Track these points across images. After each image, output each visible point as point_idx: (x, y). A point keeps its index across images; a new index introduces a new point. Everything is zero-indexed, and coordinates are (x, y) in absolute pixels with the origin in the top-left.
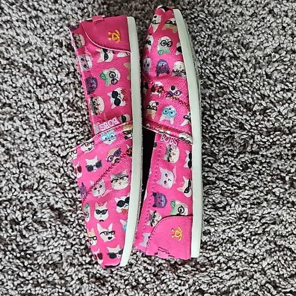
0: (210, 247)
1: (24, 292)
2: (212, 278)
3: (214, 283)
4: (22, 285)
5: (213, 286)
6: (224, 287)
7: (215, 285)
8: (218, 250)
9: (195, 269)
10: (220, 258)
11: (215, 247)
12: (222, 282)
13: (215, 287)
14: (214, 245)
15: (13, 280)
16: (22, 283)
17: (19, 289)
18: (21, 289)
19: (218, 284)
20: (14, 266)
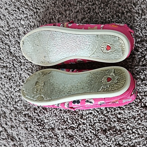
0: (122, 121)
1: (41, 141)
2: (125, 138)
4: (40, 138)
5: (125, 142)
6: (132, 143)
7: (127, 142)
8: (127, 123)
9: (115, 133)
10: (128, 127)
12: (130, 140)
13: (126, 143)
14: (125, 120)
15: (37, 136)
16: (40, 137)
17: (39, 140)
18: (40, 140)
20: (36, 129)
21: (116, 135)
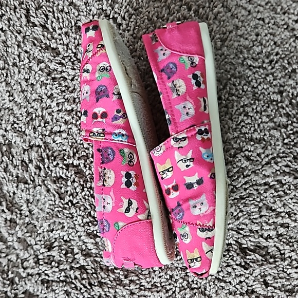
0: (285, 241)
1: (91, 231)
2: (279, 273)
3: (280, 278)
4: (90, 224)
5: (279, 280)
6: (289, 285)
7: (281, 280)
8: (293, 245)
9: (264, 259)
10: (293, 254)
11: (290, 242)
12: (288, 279)
13: (280, 282)
14: (290, 240)
15: (83, 217)
16: (91, 222)
17: (86, 227)
18: (89, 228)
19: (284, 280)
20: (88, 203)
21: (265, 263)
